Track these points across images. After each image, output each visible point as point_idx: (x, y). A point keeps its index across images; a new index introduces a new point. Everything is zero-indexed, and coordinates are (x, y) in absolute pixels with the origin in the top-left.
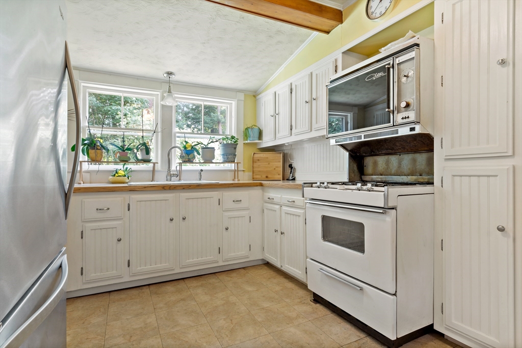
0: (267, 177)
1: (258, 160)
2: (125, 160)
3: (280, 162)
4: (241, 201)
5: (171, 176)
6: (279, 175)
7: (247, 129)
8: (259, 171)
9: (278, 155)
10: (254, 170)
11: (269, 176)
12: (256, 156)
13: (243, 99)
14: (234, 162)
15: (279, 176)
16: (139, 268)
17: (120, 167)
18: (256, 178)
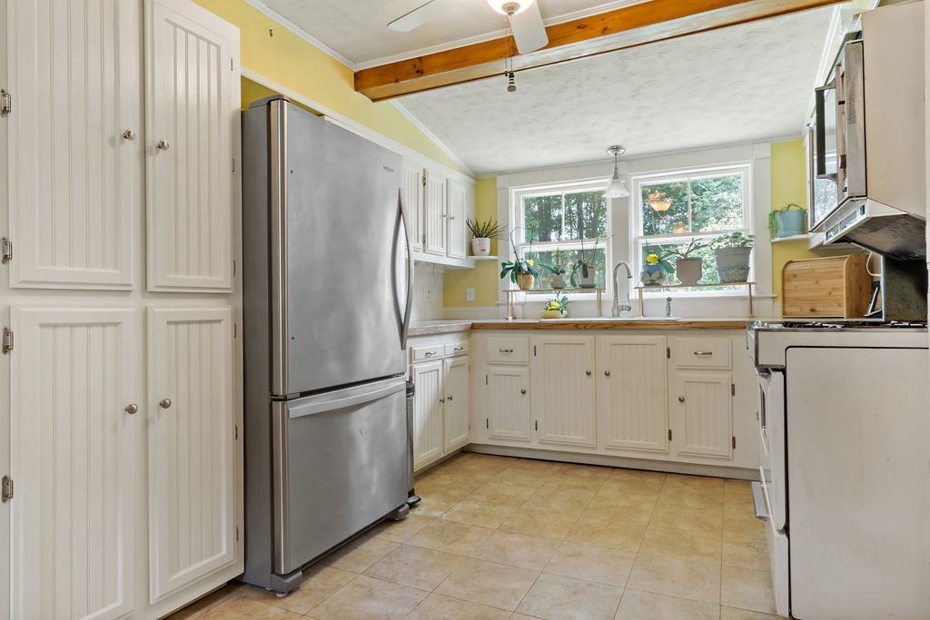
0: (813, 310)
1: (795, 276)
2: (560, 286)
3: (840, 277)
4: (711, 353)
5: (619, 311)
6: (840, 305)
7: (773, 215)
8: (797, 299)
9: (838, 263)
10: (787, 295)
11: (818, 309)
12: (791, 267)
13: (770, 155)
14: (744, 281)
15: (839, 309)
16: (548, 435)
17: (552, 296)
18: (792, 313)
